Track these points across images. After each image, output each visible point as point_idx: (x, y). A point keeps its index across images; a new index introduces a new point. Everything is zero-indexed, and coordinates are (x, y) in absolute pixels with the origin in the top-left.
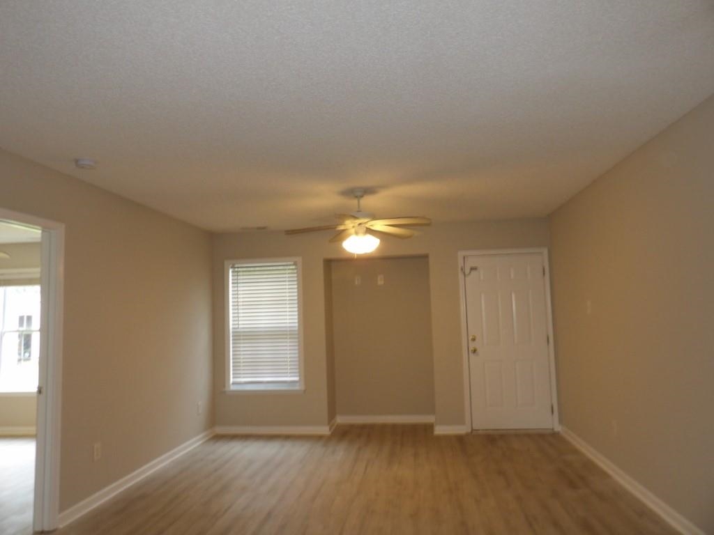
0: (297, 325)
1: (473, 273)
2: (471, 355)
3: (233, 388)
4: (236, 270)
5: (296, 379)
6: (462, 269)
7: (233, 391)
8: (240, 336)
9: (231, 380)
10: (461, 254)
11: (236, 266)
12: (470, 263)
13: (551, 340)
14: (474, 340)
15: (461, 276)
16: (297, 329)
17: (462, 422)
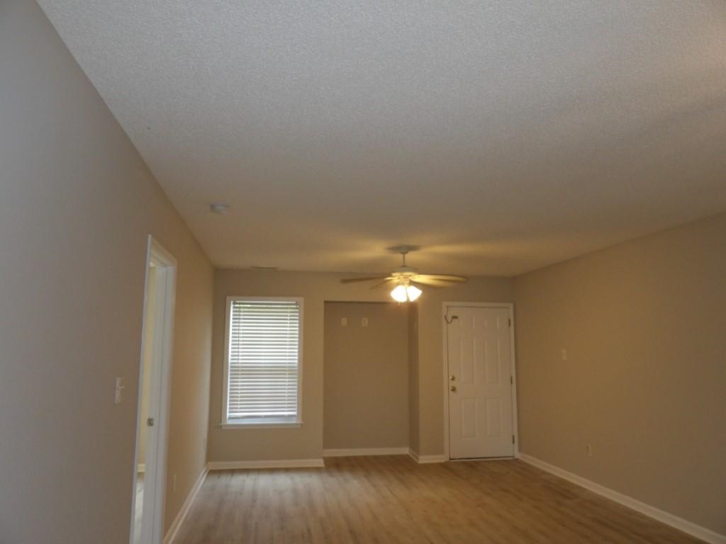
0: (296, 361)
1: (454, 320)
2: (451, 392)
3: (229, 422)
4: (237, 305)
5: (294, 413)
6: (445, 317)
7: (229, 425)
8: (238, 371)
9: (228, 415)
10: (445, 304)
11: (237, 302)
12: (453, 312)
13: (514, 380)
14: (453, 379)
15: (444, 322)
16: (296, 365)
17: (441, 452)
